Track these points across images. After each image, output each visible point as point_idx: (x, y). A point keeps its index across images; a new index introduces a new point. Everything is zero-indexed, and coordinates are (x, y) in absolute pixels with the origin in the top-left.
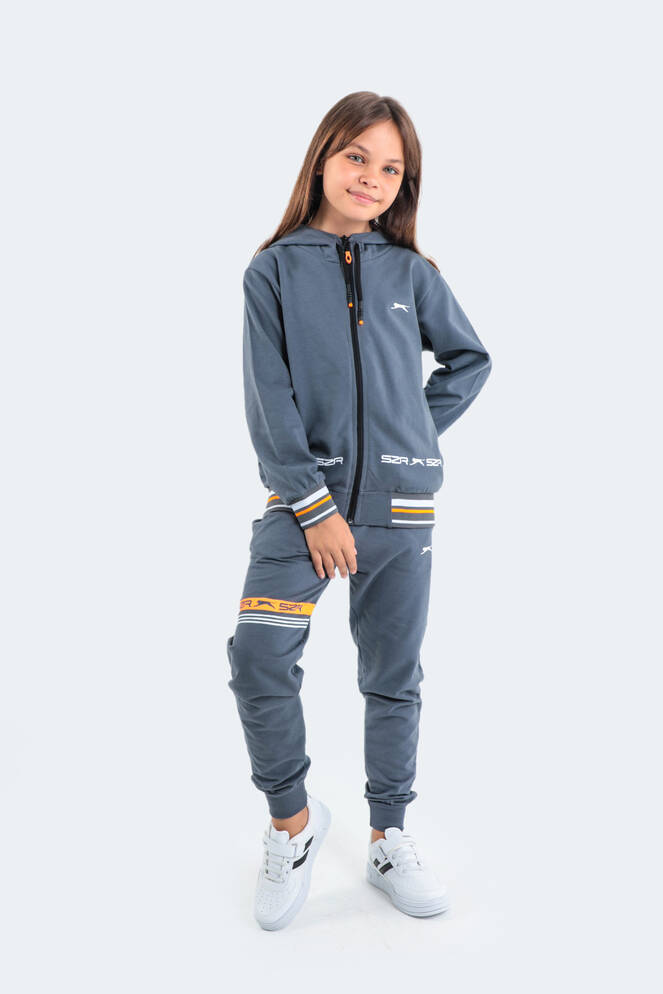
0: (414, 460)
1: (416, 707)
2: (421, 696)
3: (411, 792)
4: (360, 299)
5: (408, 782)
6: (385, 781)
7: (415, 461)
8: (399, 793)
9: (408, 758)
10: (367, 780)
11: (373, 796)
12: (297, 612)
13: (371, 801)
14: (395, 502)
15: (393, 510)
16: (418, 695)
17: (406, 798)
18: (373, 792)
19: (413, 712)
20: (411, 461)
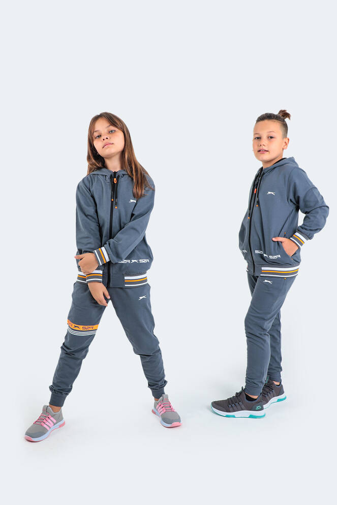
3: (165, 381)
4: (116, 198)
7: (133, 261)
12: (91, 329)
14: (126, 278)
15: (126, 281)
20: (131, 261)
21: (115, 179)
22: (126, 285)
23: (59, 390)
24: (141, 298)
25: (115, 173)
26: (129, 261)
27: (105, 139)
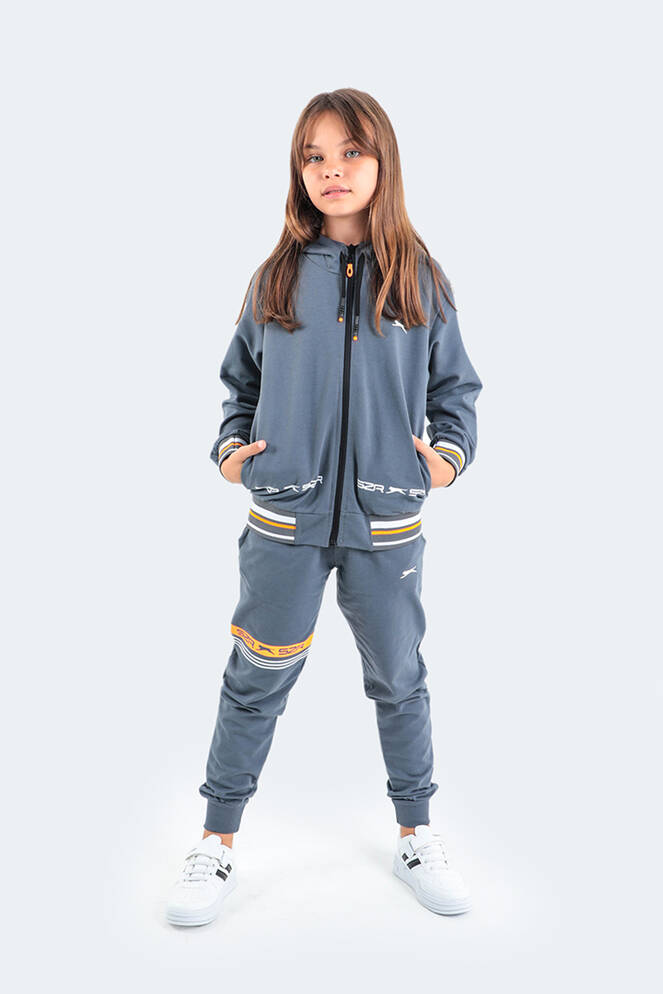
0: (391, 488)
1: (424, 702)
2: (429, 690)
3: (432, 785)
5: (428, 775)
6: (406, 778)
7: (393, 490)
8: (420, 786)
9: (424, 752)
10: (388, 778)
11: (398, 794)
13: (395, 799)
14: (375, 525)
16: (425, 691)
17: (428, 791)
18: (395, 789)
19: (422, 707)
20: (387, 489)
21: (350, 266)
22: (375, 544)
23: (228, 794)
24: (406, 573)
25: (352, 249)
26: (382, 489)
27: (332, 175)
